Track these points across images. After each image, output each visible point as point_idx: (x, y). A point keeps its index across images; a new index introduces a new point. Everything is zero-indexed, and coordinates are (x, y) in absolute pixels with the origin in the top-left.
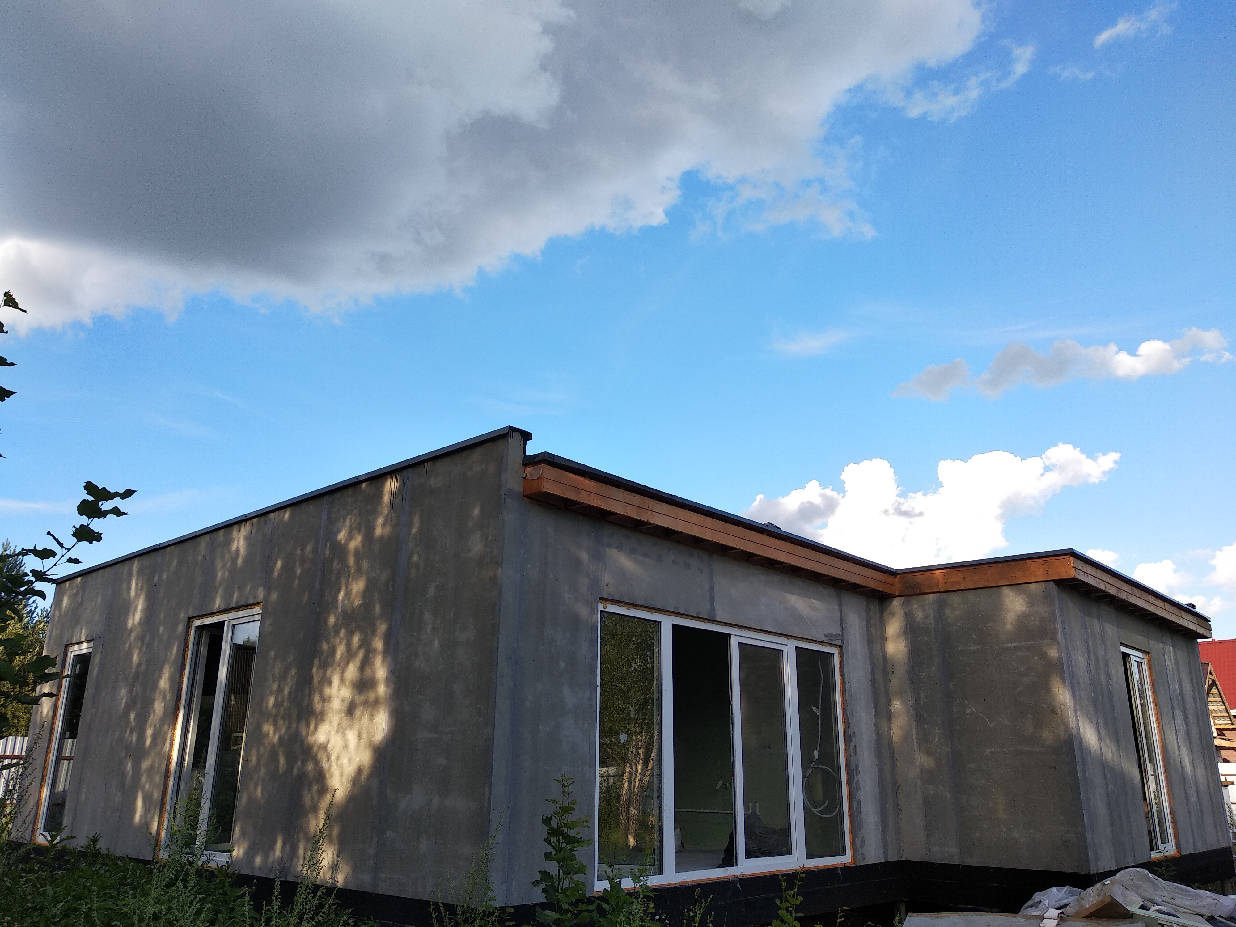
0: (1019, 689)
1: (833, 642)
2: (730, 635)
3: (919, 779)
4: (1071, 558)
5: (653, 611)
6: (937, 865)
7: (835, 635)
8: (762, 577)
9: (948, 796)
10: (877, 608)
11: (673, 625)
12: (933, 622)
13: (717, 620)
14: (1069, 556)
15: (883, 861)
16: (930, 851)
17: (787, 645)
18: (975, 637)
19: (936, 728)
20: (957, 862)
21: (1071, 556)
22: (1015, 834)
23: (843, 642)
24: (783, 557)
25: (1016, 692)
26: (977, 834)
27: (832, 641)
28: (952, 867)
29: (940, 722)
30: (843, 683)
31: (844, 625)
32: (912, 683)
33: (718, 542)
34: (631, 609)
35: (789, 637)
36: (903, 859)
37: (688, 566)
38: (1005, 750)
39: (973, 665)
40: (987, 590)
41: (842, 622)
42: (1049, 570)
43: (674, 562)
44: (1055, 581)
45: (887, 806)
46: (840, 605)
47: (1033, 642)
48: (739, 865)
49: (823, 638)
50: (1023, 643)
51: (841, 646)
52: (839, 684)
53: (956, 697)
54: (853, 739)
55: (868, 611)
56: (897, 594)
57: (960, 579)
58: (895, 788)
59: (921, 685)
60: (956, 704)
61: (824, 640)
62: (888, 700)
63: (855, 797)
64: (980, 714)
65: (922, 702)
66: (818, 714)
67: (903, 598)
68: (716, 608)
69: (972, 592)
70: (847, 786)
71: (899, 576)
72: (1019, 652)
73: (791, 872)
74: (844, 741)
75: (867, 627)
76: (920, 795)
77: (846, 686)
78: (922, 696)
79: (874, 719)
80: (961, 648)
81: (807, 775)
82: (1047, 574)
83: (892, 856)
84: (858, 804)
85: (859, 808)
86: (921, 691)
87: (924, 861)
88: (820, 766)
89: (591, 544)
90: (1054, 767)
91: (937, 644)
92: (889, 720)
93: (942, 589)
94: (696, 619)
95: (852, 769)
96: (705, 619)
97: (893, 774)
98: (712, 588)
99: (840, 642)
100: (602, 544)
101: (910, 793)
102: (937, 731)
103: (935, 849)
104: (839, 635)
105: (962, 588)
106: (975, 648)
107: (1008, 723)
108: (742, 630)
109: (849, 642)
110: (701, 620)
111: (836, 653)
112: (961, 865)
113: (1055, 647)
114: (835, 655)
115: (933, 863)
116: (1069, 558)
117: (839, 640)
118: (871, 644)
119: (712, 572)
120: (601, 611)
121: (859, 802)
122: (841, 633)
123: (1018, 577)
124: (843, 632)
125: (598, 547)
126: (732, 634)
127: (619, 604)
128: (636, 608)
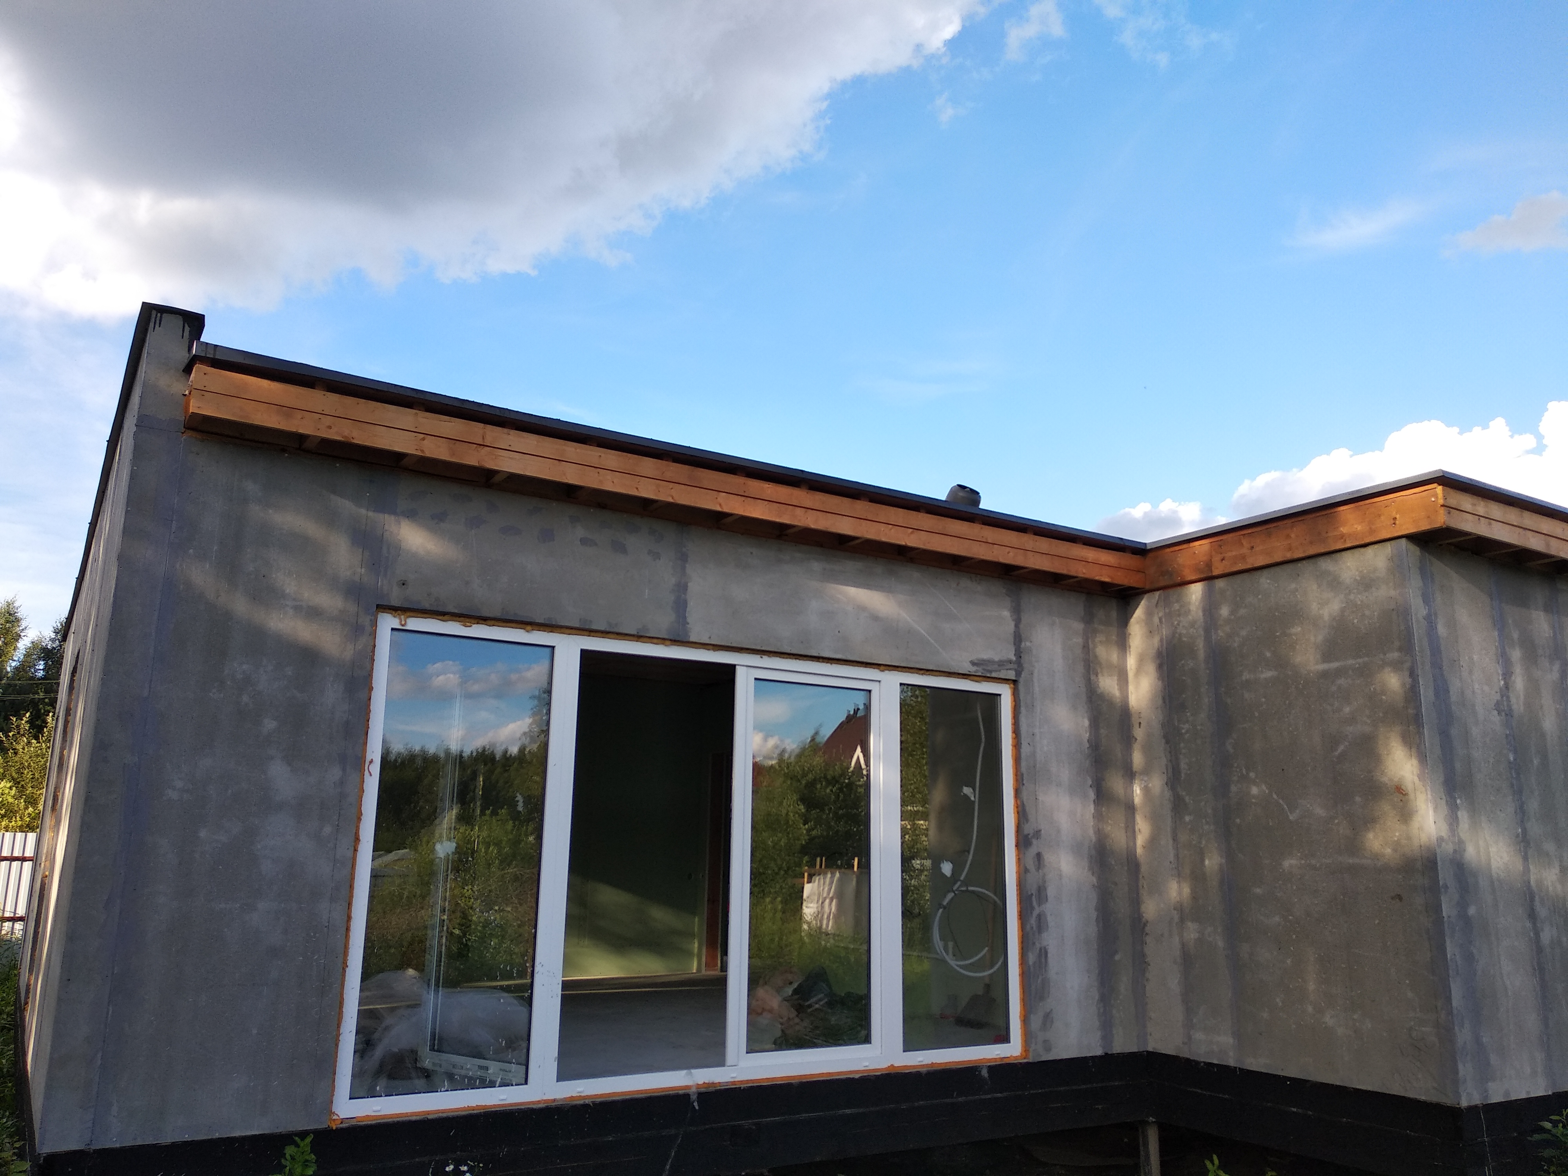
0: (1341, 748)
1: (994, 675)
2: (733, 667)
3: (1176, 912)
4: (1439, 489)
5: (529, 628)
6: (1202, 1064)
7: (1001, 661)
8: (816, 566)
9: (1221, 944)
10: (1114, 614)
11: (582, 650)
12: (1202, 633)
13: (692, 639)
14: (1435, 485)
15: (1099, 1052)
16: (1190, 1038)
17: (879, 681)
18: (1268, 654)
19: (1204, 821)
20: (1232, 1063)
21: (1440, 485)
22: (1329, 1019)
23: (1018, 673)
24: (845, 527)
25: (1337, 753)
26: (1265, 1015)
27: (991, 672)
28: (1224, 1069)
29: (1210, 811)
30: (1017, 745)
31: (1025, 644)
32: (1167, 742)
33: (672, 501)
35: (882, 668)
36: (1150, 1049)
37: (619, 548)
38: (1313, 862)
39: (1264, 707)
40: (1291, 566)
41: (1018, 639)
42: (1398, 516)
43: (583, 541)
44: (1411, 537)
45: (1117, 957)
46: (1017, 612)
47: (1366, 659)
48: (728, 1065)
49: (967, 668)
50: (1350, 662)
51: (1015, 682)
52: (1011, 747)
53: (1236, 765)
54: (1034, 842)
55: (1088, 619)
56: (1147, 587)
57: (1245, 551)
58: (1139, 925)
59: (1182, 745)
60: (1235, 778)
61: (970, 672)
62: (1130, 774)
63: (1034, 944)
64: (1275, 796)
65: (1183, 775)
66: (973, 799)
67: (1157, 594)
68: (689, 620)
69: (1265, 572)
70: (1018, 923)
71: (1151, 555)
72: (1343, 679)
73: (857, 1076)
74: (1016, 846)
75: (1086, 647)
76: (1176, 940)
77: (1022, 750)
78: (1183, 766)
79: (1092, 807)
80: (1246, 676)
81: (945, 903)
82: (1394, 524)
83: (1123, 1044)
84: (1040, 955)
85: (1043, 960)
86: (1181, 757)
87: (1181, 1055)
88: (971, 888)
89: (363, 511)
90: (1400, 897)
91: (1208, 672)
92: (1131, 808)
93: (1216, 572)
94: (642, 639)
95: (1030, 893)
96: (664, 639)
97: (1136, 902)
98: (682, 588)
99: (1011, 675)
100: (393, 512)
101: (1162, 935)
102: (1206, 827)
103: (1199, 1036)
104: (1010, 662)
105: (1249, 566)
106: (1269, 674)
107: (1320, 812)
108: (762, 657)
109: (1036, 674)
110: (655, 641)
111: (1005, 693)
112: (1239, 1068)
113: (1408, 665)
114: (1002, 696)
115: (1194, 1061)
116: (1436, 488)
117: (1009, 671)
118: (1093, 677)
119: (683, 558)
120: (393, 629)
121: (1043, 951)
122: (1014, 659)
123: (1342, 537)
124: (1020, 657)
125: (381, 516)
126: (738, 665)
127: (440, 617)
128: (486, 623)
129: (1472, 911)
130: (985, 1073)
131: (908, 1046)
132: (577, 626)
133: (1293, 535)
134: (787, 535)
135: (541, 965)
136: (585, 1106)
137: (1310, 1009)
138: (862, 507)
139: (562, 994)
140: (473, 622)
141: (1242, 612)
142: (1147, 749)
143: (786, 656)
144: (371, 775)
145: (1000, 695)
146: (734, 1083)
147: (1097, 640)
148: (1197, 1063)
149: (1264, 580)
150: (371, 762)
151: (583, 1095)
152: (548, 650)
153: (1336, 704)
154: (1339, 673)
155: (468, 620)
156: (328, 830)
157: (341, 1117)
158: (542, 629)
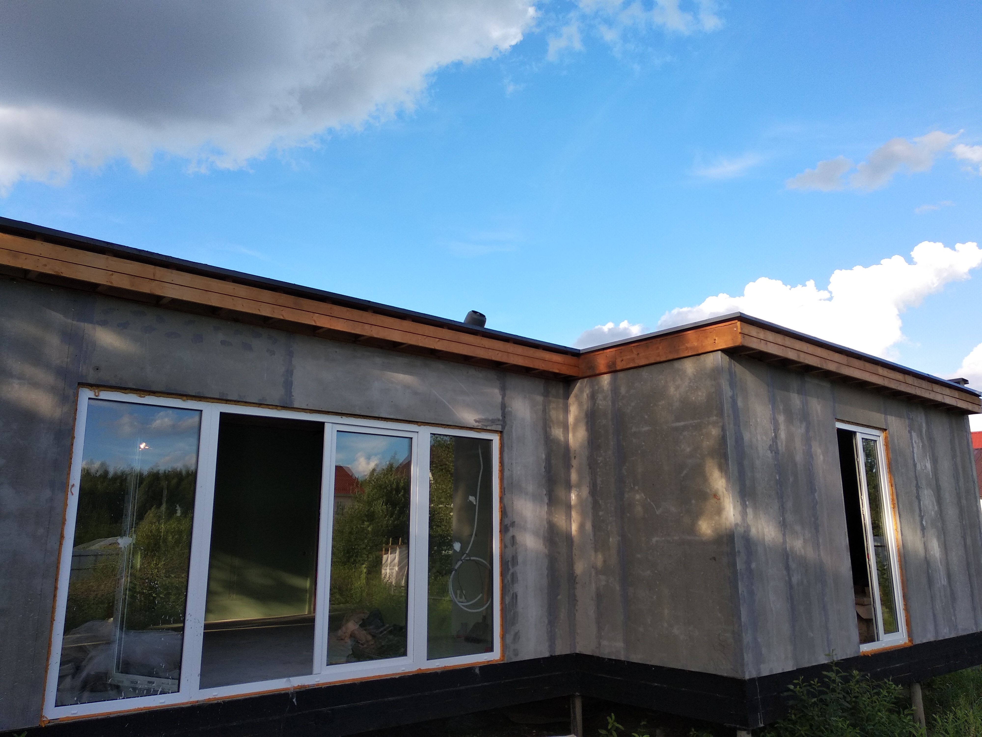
0: (685, 472)
1: (489, 428)
2: (323, 424)
3: (594, 570)
4: (739, 323)
5: (185, 398)
6: (606, 660)
7: (493, 420)
8: (378, 360)
9: (618, 588)
10: (561, 391)
11: (221, 413)
12: (610, 404)
13: (295, 406)
14: (736, 321)
15: (547, 655)
16: (600, 644)
17: (418, 432)
18: (646, 417)
19: (610, 515)
20: (622, 658)
21: (739, 321)
22: (676, 631)
23: (503, 427)
24: (396, 337)
25: (682, 475)
26: (641, 629)
27: (487, 426)
28: (618, 662)
29: (613, 509)
30: (502, 471)
31: (508, 409)
32: (590, 468)
33: (283, 318)
34: (147, 396)
35: (419, 424)
36: (577, 652)
37: (248, 347)
38: (669, 539)
39: (644, 447)
40: (659, 365)
41: (504, 407)
42: (717, 338)
43: (223, 343)
44: (724, 351)
45: (559, 597)
46: (503, 389)
47: (699, 420)
48: (314, 673)
49: (473, 423)
50: (691, 422)
51: (501, 432)
52: (498, 472)
53: (627, 482)
54: (511, 529)
55: (546, 394)
56: (580, 376)
57: (634, 356)
58: (572, 578)
59: (598, 470)
60: (627, 490)
61: (473, 426)
62: (569, 487)
63: (509, 591)
64: (649, 500)
65: (598, 488)
66: (475, 503)
67: (586, 380)
68: (293, 394)
69: (646, 369)
70: (500, 579)
71: (582, 357)
72: (687, 432)
73: (397, 677)
74: (500, 532)
75: (544, 411)
76: (593, 586)
77: (505, 474)
78: (599, 481)
79: (546, 507)
80: (634, 429)
81: (456, 568)
82: (715, 342)
83: (562, 649)
84: (513, 598)
85: (515, 601)
86: (598, 477)
87: (595, 655)
88: (472, 558)
89: (70, 321)
90: (714, 559)
91: (613, 426)
92: (569, 507)
93: (618, 368)
94: (262, 406)
95: (507, 560)
96: (277, 406)
97: (571, 564)
98: (289, 373)
99: (499, 428)
100: (91, 322)
101: (585, 583)
102: (611, 519)
103: (605, 643)
104: (499, 420)
105: (636, 365)
106: (646, 428)
107: (673, 509)
108: (342, 418)
109: (514, 428)
110: (271, 407)
111: (496, 439)
112: (626, 661)
113: (721, 424)
114: (493, 441)
115: (602, 658)
116: (736, 323)
117: (497, 426)
118: (548, 429)
119: (291, 354)
120: (89, 399)
121: (514, 595)
122: (501, 418)
123: (687, 349)
124: (505, 417)
125: (82, 324)
126: (326, 422)
127: (123, 391)
128: (155, 395)
129: (753, 565)
130: (477, 671)
131: (430, 657)
132: (218, 397)
133: (660, 348)
134: (360, 341)
135: (190, 615)
136: (218, 704)
137: (666, 625)
138: (407, 325)
139: (204, 632)
140: (146, 394)
141: (632, 391)
142: (579, 472)
143: (357, 417)
144: (73, 494)
145: (492, 440)
146: (318, 685)
147: (551, 407)
148: (603, 659)
149: (645, 373)
150: (73, 486)
151: (216, 697)
152: (199, 412)
153: (683, 446)
154: (685, 428)
155: (142, 393)
156: (41, 531)
157: (49, 719)
158: (193, 399)
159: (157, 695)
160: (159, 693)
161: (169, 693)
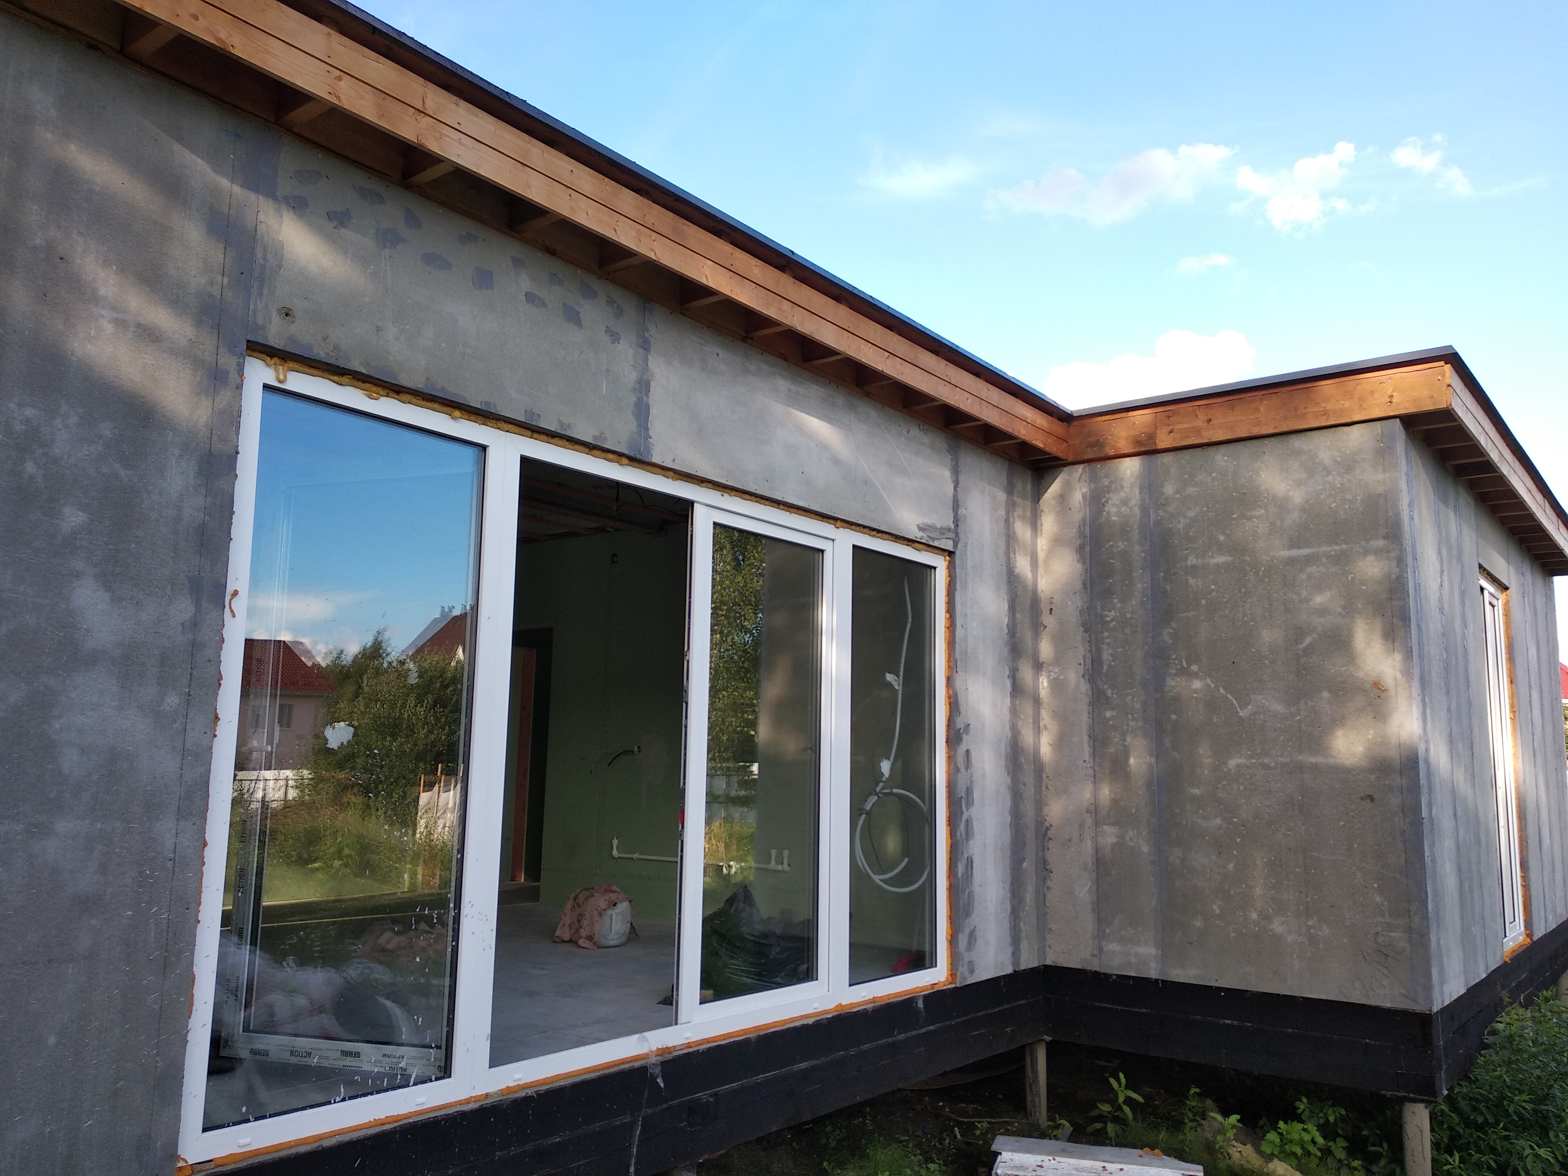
0: (1308, 641)
1: (936, 544)
2: (692, 503)
3: (1088, 815)
4: (1446, 368)
6: (1114, 977)
7: (942, 528)
9: (1145, 849)
11: (523, 457)
12: (1138, 512)
13: (656, 459)
14: (1442, 363)
15: (1009, 970)
16: (1101, 950)
17: (833, 540)
18: (1222, 538)
19: (1130, 717)
20: (1153, 974)
21: (1446, 364)
22: (1277, 927)
23: (956, 545)
24: (828, 336)
25: (1301, 646)
26: (1198, 923)
27: (933, 539)
28: (1143, 981)
29: (1138, 706)
30: (951, 627)
31: (962, 511)
32: (1086, 631)
34: (382, 398)
35: (839, 523)
36: (1049, 962)
37: (573, 317)
38: (1266, 761)
39: (1214, 594)
40: (1255, 442)
41: (956, 505)
42: (1395, 395)
43: (530, 297)
44: (1403, 419)
45: (1025, 865)
46: (956, 471)
47: (1344, 546)
48: (682, 1022)
49: (914, 533)
50: (1325, 549)
51: (951, 553)
52: (944, 629)
53: (1174, 657)
54: (965, 737)
55: (1010, 490)
56: (1070, 459)
57: (1200, 422)
58: (1043, 830)
59: (1106, 634)
60: (1173, 671)
61: (916, 537)
62: (1037, 665)
63: (963, 853)
64: (1222, 691)
65: (1105, 667)
66: (896, 686)
67: (1080, 468)
68: (651, 433)
69: (1223, 449)
70: (946, 830)
71: (1075, 423)
72: (1314, 566)
73: (810, 1021)
74: (946, 742)
75: (1007, 522)
76: (1088, 845)
77: (957, 633)
78: (1106, 656)
79: (1009, 700)
80: (1192, 560)
81: (868, 808)
82: (1390, 402)
83: (1028, 959)
84: (967, 865)
85: (970, 873)
86: (1104, 647)
87: (1088, 968)
88: (895, 791)
89: (224, 181)
90: (1371, 798)
91: (1143, 554)
92: (1038, 702)
93: (1161, 445)
94: (595, 452)
95: (960, 796)
96: (621, 455)
97: (1040, 804)
98: (643, 386)
99: (949, 545)
100: (271, 195)
101: (1070, 840)
102: (1132, 723)
103: (1113, 947)
104: (949, 530)
105: (1205, 441)
106: (1221, 559)
107: (1278, 708)
108: (723, 495)
109: (969, 547)
110: (611, 456)
111: (941, 567)
112: (1162, 980)
113: (1394, 554)
114: (937, 569)
115: (1104, 974)
116: (1443, 366)
117: (947, 540)
118: (1012, 556)
119: (645, 346)
120: (264, 385)
121: (969, 859)
122: (953, 527)
123: (1325, 413)
124: (958, 526)
125: (253, 196)
126: (697, 502)
127: (335, 378)
128: (398, 397)
130: (920, 1004)
131: (855, 979)
132: (522, 419)
133: (1262, 409)
134: (752, 339)
136: (527, 1099)
137: (1254, 916)
140: (382, 393)
141: (1190, 490)
142: (1060, 640)
143: (747, 497)
144: (234, 616)
145: (935, 567)
146: (689, 1045)
147: (1016, 514)
148: (1107, 976)
149: (1221, 458)
150: (235, 593)
151: (521, 1083)
153: (1305, 593)
154: (1310, 560)
155: (374, 388)
157: (190, 1163)
158: (472, 418)
159: (408, 1086)
160: (411, 1084)
161: (431, 1081)
